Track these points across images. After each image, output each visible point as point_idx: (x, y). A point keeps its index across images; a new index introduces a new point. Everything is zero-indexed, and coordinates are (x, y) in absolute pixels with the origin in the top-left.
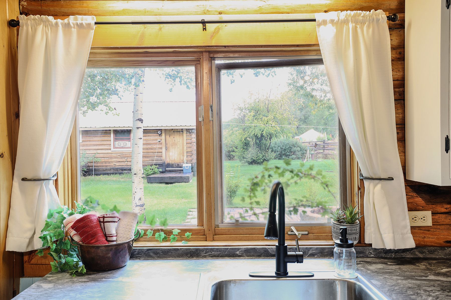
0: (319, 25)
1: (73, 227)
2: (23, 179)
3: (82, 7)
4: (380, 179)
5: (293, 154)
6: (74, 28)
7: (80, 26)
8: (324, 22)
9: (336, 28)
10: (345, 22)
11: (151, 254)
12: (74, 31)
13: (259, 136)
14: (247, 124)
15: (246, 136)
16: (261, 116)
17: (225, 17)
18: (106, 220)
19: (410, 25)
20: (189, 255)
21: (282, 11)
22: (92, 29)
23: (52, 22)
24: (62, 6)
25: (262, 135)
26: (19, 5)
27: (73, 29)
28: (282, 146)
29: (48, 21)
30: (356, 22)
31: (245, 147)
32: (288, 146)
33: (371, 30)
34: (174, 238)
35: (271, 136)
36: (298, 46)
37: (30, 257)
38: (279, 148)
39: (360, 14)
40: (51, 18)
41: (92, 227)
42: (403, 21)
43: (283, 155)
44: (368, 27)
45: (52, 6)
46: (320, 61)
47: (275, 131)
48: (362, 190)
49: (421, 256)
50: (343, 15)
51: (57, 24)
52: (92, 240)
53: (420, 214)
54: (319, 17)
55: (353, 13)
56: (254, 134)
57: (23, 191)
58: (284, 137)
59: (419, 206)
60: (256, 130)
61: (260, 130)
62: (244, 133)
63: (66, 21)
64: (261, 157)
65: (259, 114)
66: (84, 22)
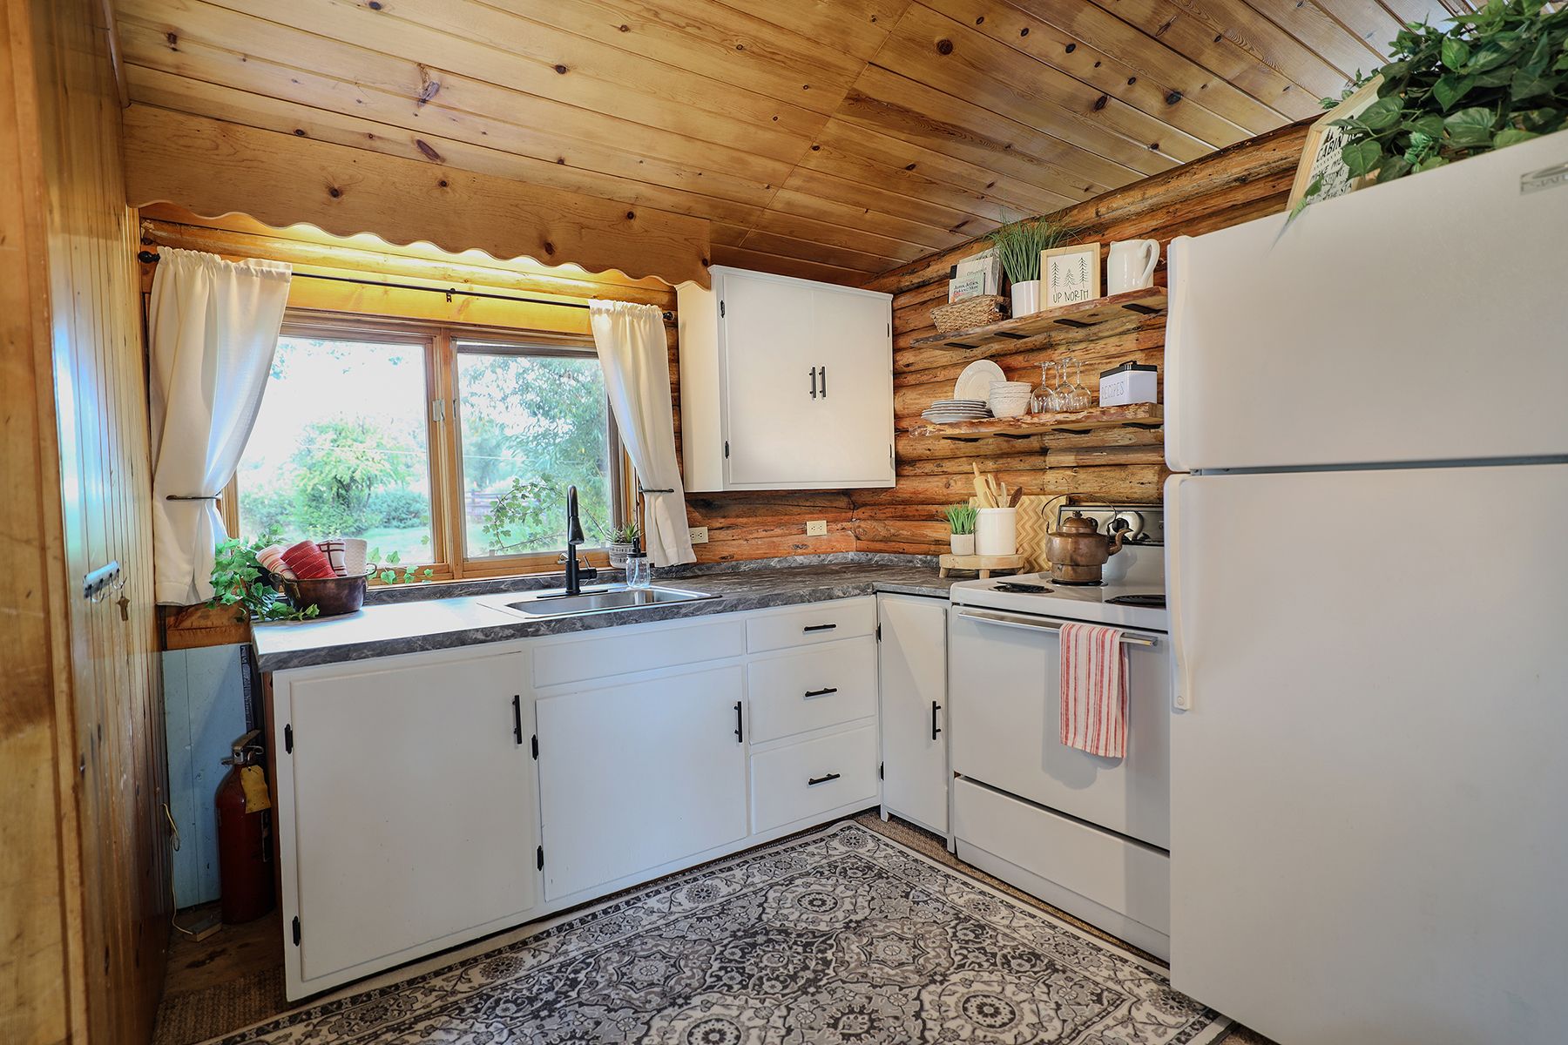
0: (594, 313)
1: (283, 558)
2: (170, 498)
3: (256, 245)
4: (662, 491)
5: (414, 517)
6: (257, 276)
7: (267, 275)
8: (599, 311)
9: (612, 319)
10: (622, 313)
11: (385, 598)
12: (257, 280)
13: (346, 480)
14: (318, 456)
15: (316, 481)
16: (349, 442)
17: (477, 289)
18: (331, 547)
19: (684, 325)
20: (438, 595)
21: (545, 289)
22: (287, 281)
23: (219, 264)
24: (219, 239)
25: (352, 479)
26: (140, 226)
27: (255, 277)
28: (389, 502)
29: (214, 261)
30: (632, 315)
31: (314, 504)
32: (404, 501)
33: (648, 326)
34: (409, 578)
35: (370, 481)
36: (566, 334)
37: (177, 619)
38: (385, 505)
39: (637, 307)
40: (217, 257)
41: (315, 557)
42: (676, 319)
43: (394, 519)
44: (645, 322)
45: (201, 237)
46: (595, 355)
47: (381, 471)
48: (641, 505)
49: (700, 573)
50: (619, 305)
51: (227, 266)
52: (317, 574)
53: (697, 530)
54: (593, 303)
55: (630, 304)
56: (335, 477)
57: (171, 516)
58: (396, 483)
59: (697, 521)
60: (340, 468)
61: (349, 469)
62: (312, 476)
63: (242, 264)
64: (350, 523)
65: (345, 438)
66: (273, 270)
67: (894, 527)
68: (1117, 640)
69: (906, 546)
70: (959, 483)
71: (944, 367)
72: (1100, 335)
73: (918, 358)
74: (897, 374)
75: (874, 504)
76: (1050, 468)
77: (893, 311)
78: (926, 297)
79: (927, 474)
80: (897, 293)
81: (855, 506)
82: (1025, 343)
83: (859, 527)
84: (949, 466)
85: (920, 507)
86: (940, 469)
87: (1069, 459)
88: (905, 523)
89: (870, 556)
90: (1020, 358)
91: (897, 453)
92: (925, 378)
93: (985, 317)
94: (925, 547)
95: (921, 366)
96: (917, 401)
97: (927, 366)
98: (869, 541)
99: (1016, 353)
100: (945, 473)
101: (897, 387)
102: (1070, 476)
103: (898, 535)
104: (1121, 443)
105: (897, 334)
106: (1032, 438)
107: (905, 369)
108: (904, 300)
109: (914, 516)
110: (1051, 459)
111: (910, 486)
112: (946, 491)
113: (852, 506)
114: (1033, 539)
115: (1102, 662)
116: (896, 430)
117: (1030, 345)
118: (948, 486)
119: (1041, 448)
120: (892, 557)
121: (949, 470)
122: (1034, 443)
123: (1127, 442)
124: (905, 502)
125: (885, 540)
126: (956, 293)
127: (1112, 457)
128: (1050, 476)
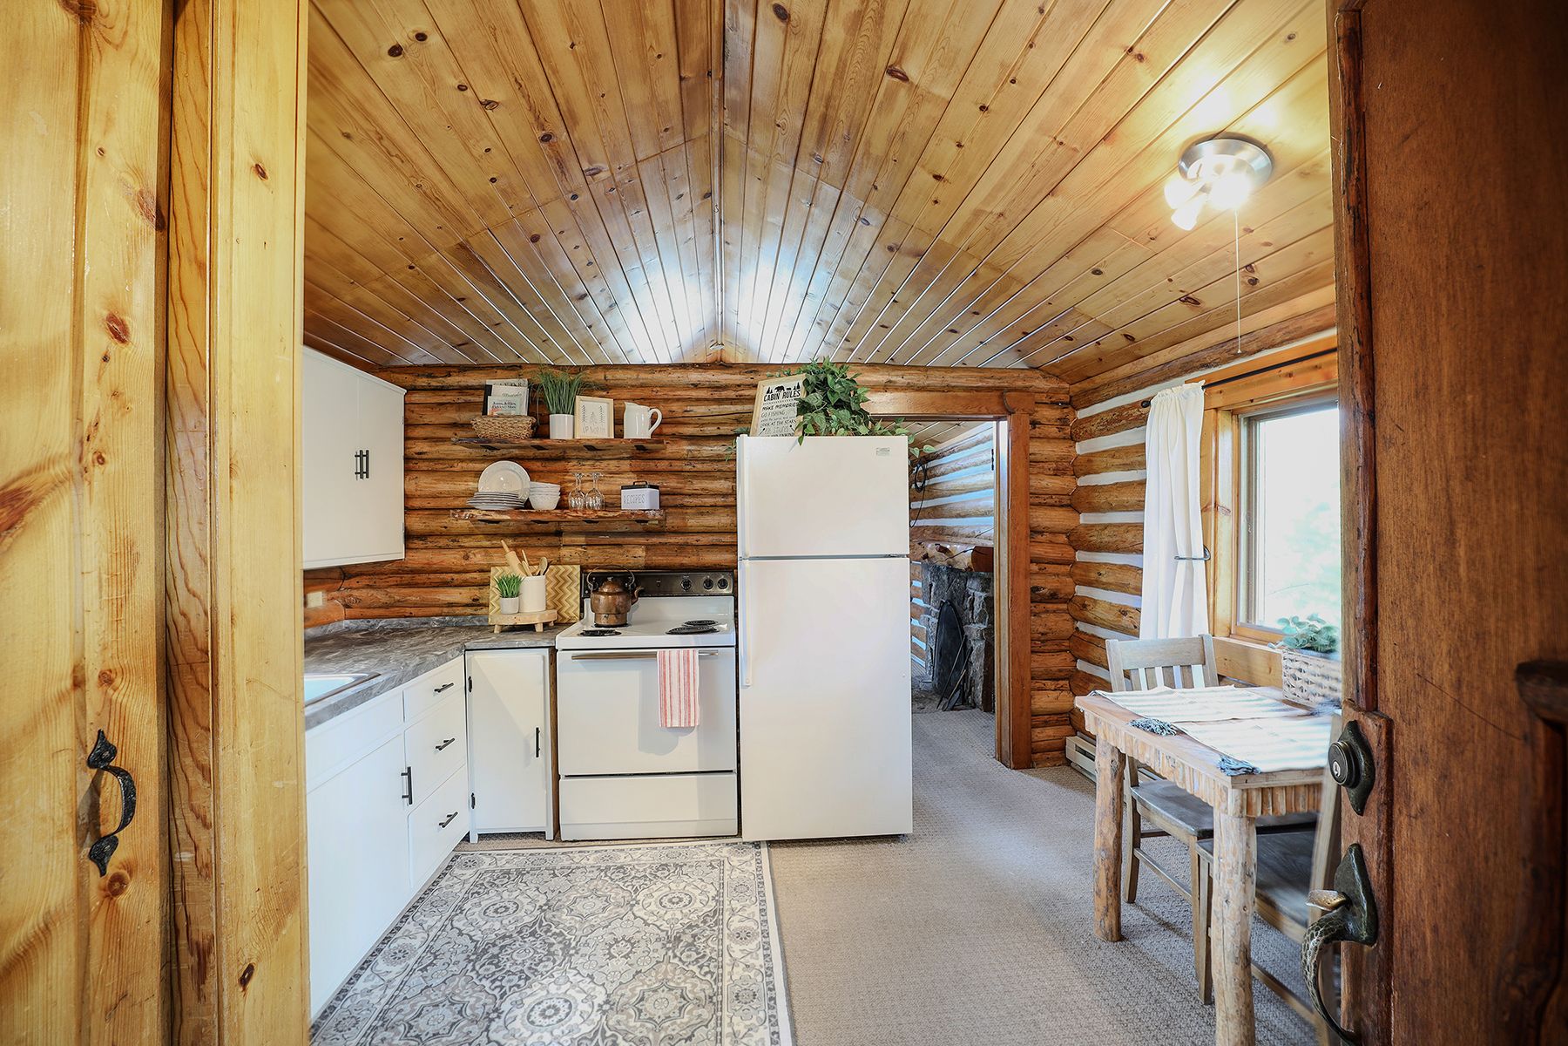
67: (398, 594)
68: (697, 655)
69: (414, 611)
70: (479, 556)
71: (462, 461)
72: (604, 457)
73: (433, 449)
74: (407, 459)
75: (374, 574)
76: (564, 546)
77: (405, 404)
78: (444, 400)
79: (440, 548)
80: (411, 390)
81: (345, 576)
82: (543, 453)
83: (351, 595)
84: (466, 542)
85: (432, 576)
86: (455, 544)
87: (581, 540)
88: (412, 590)
89: (372, 622)
90: (539, 464)
91: (406, 528)
92: (439, 467)
93: (525, 432)
94: (437, 610)
95: (435, 456)
96: (434, 486)
97: (442, 456)
98: (362, 608)
99: (533, 459)
100: (461, 547)
101: (407, 471)
102: (581, 552)
103: (406, 601)
104: (619, 530)
105: (408, 425)
106: (550, 524)
107: (416, 456)
108: (417, 397)
109: (424, 583)
110: (566, 539)
111: (421, 558)
112: (464, 562)
113: (343, 577)
114: (555, 597)
115: (688, 670)
116: (406, 508)
117: (547, 456)
118: (466, 557)
119: (557, 531)
120: (403, 621)
121: (466, 545)
122: (552, 528)
123: (624, 530)
124: (414, 572)
125: (386, 606)
126: (494, 408)
127: (613, 539)
128: (565, 552)
